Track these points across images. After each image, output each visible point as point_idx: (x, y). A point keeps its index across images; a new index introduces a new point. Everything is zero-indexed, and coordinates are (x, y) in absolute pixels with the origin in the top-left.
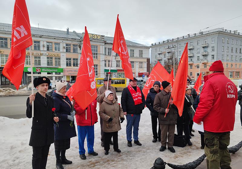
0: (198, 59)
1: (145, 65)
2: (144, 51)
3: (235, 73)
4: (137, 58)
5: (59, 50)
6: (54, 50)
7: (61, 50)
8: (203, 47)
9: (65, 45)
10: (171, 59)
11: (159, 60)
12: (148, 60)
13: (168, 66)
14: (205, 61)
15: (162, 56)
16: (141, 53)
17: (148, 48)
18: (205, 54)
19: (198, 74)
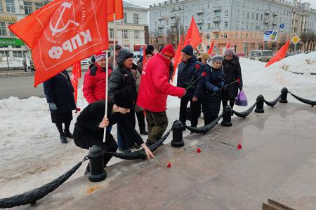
0: (209, 28)
1: (142, 35)
2: (141, 15)
3: (249, 45)
4: (130, 24)
5: (14, 11)
6: (5, 11)
7: (18, 11)
8: (215, 11)
9: (22, 4)
10: (176, 26)
11: (160, 28)
12: (146, 28)
13: (173, 36)
14: (217, 30)
15: (163, 23)
16: (136, 18)
17: (144, 11)
18: (216, 20)
19: (208, 47)
